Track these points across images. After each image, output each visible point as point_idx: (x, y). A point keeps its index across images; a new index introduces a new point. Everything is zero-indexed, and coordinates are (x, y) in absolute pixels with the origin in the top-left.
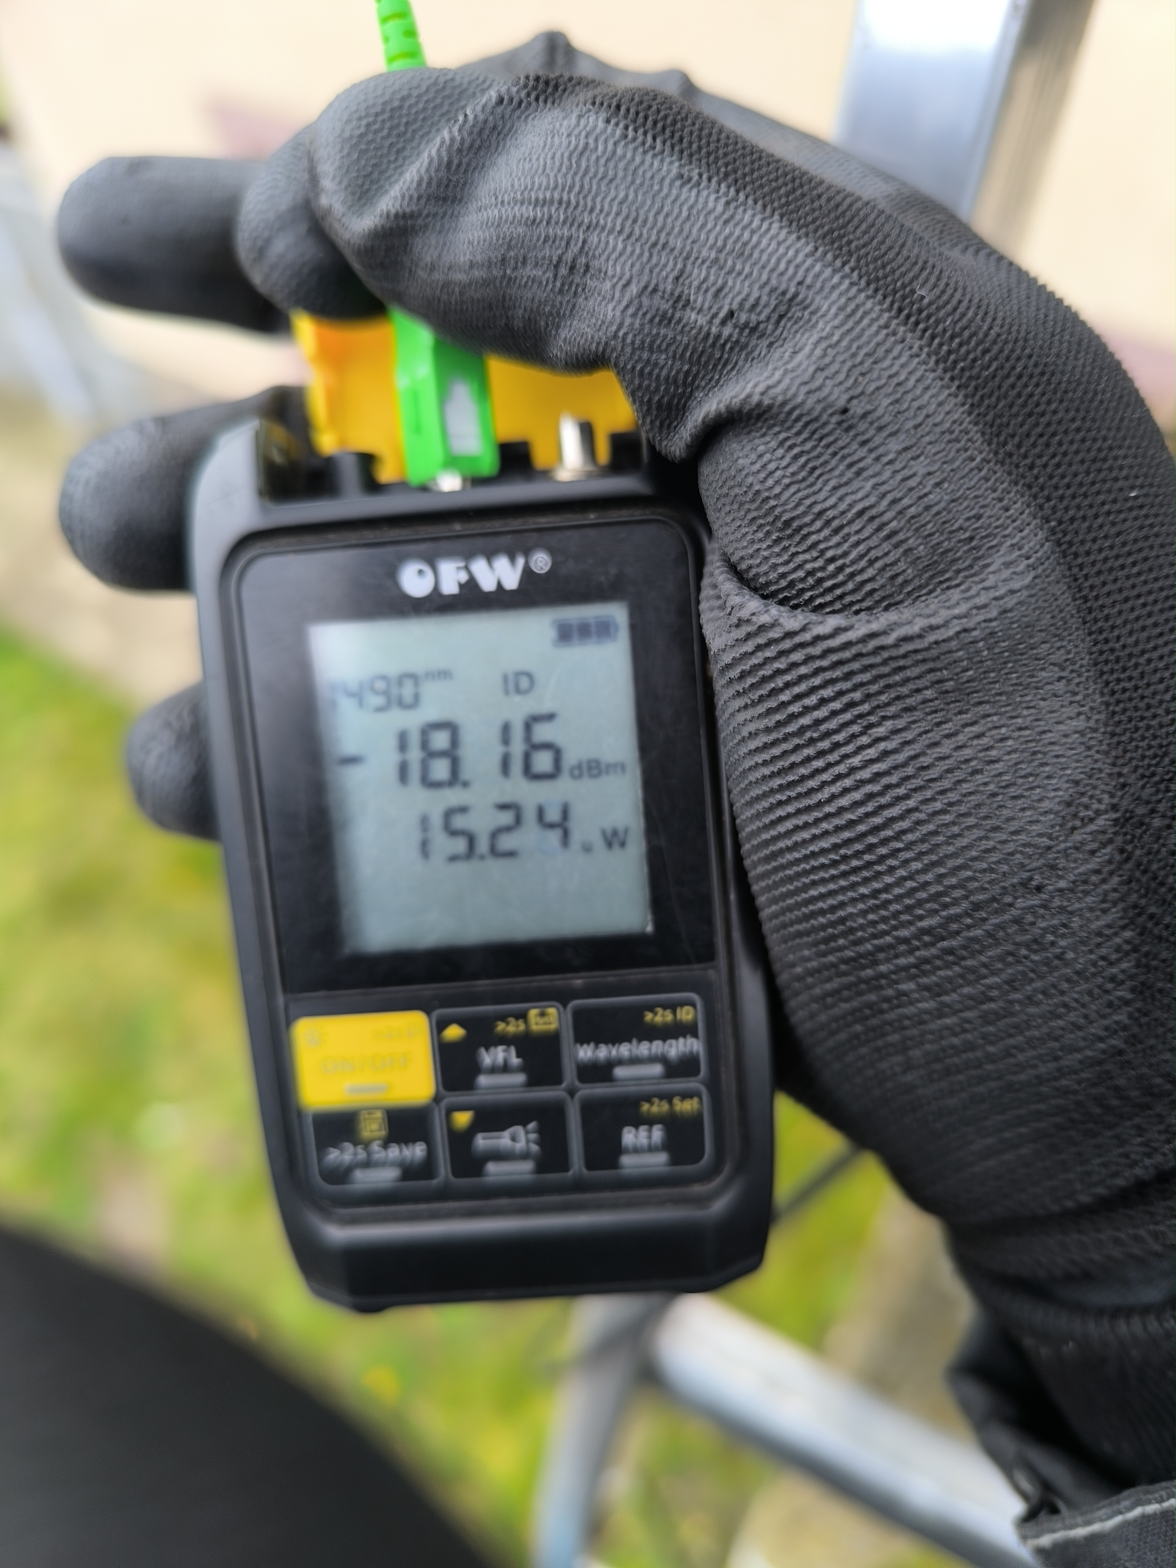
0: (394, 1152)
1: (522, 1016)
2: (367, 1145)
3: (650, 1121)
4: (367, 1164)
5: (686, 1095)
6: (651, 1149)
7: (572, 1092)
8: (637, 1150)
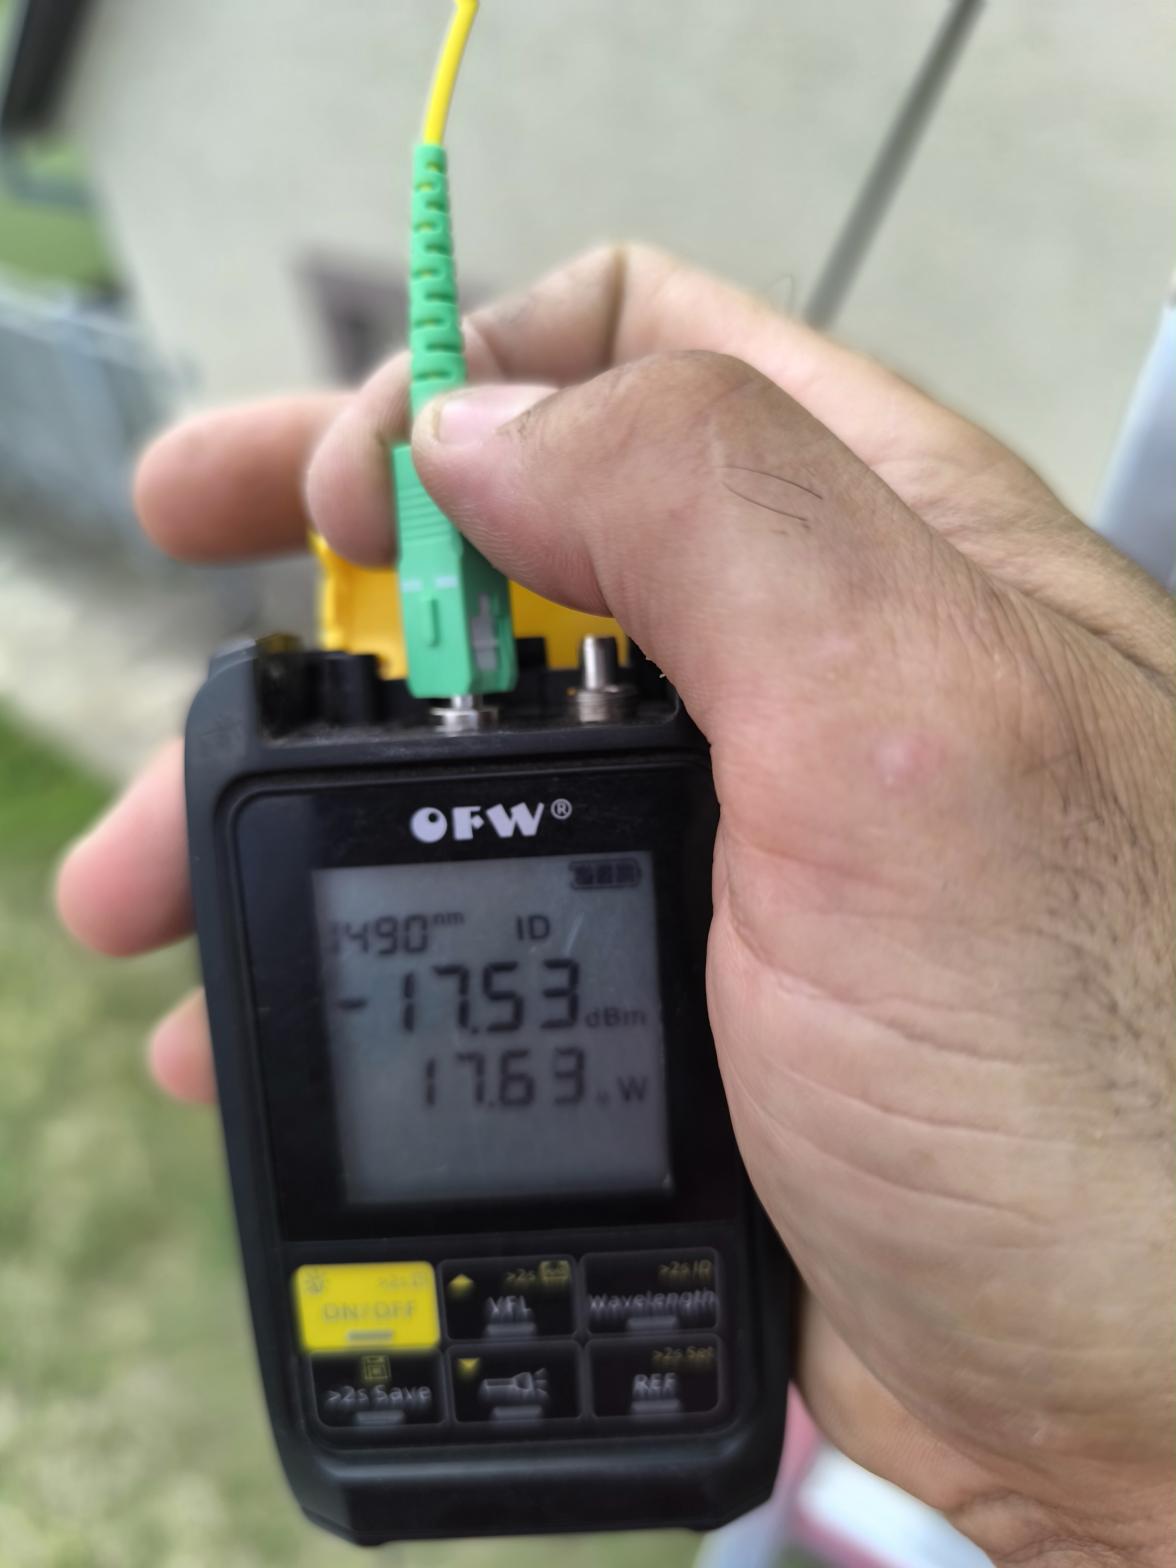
0: (397, 1396)
1: (534, 1268)
2: (369, 1389)
3: (662, 1371)
4: (371, 1407)
5: (698, 1346)
6: (664, 1396)
7: (583, 1342)
8: (648, 1397)
